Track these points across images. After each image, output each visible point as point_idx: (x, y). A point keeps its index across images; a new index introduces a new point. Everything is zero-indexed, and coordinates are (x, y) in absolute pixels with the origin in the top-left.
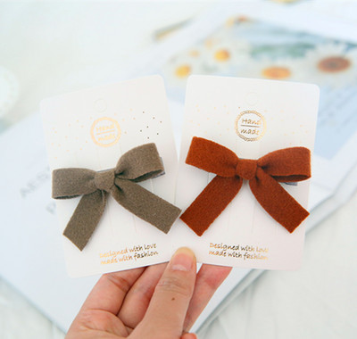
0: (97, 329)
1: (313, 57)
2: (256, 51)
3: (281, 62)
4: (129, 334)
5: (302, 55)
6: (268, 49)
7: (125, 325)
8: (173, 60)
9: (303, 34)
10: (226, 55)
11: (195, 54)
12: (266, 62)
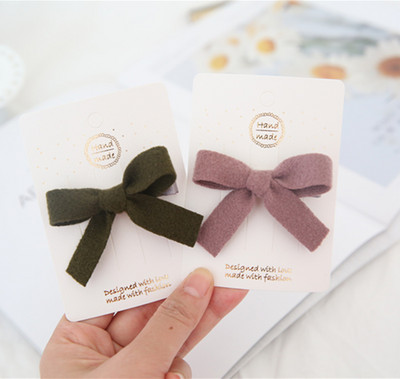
0: (79, 344)
1: (374, 56)
2: (307, 44)
3: (336, 60)
4: (116, 353)
5: (361, 52)
6: (320, 41)
7: (113, 339)
8: (208, 47)
9: (364, 26)
10: (270, 46)
11: (235, 42)
12: (317, 58)
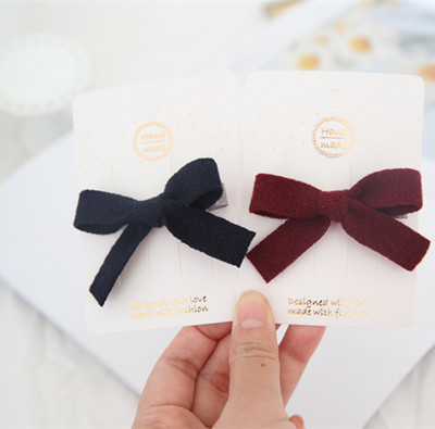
11: (323, 40)
